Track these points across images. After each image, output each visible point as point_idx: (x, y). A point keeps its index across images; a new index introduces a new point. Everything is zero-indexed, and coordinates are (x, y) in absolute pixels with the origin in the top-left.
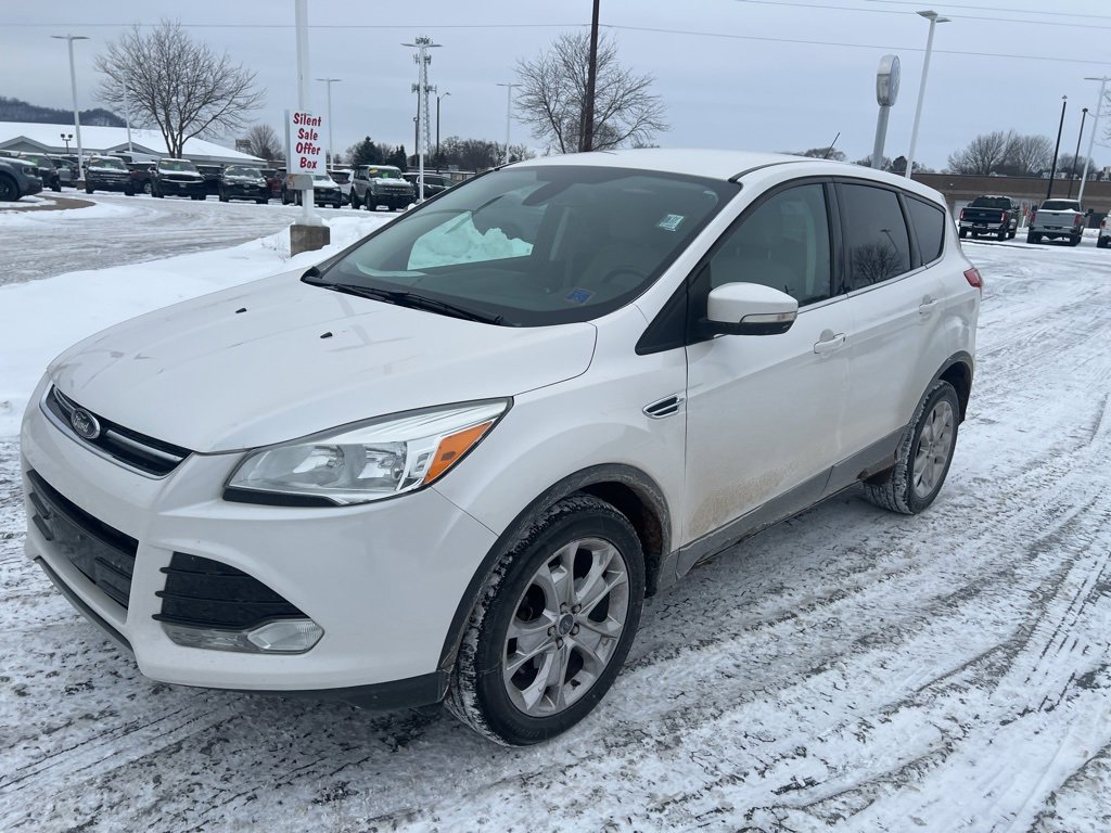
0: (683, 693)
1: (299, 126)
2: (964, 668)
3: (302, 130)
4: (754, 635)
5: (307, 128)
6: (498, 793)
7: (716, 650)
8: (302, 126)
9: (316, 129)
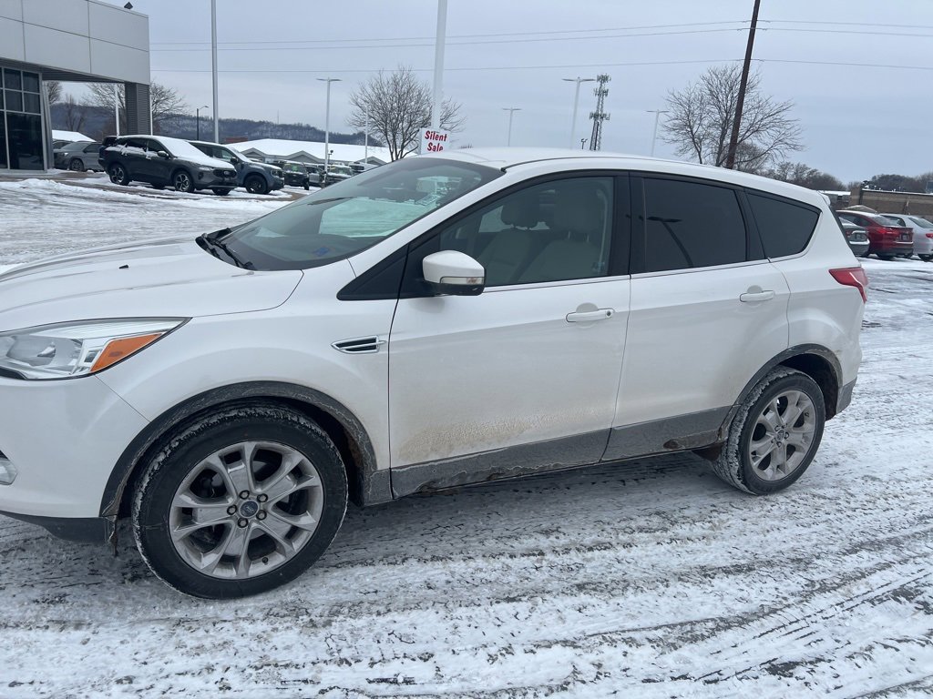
0: (376, 592)
1: (429, 141)
2: (656, 628)
3: (431, 143)
4: (487, 561)
5: (435, 143)
6: (152, 626)
7: (441, 567)
8: (431, 141)
9: (442, 143)
